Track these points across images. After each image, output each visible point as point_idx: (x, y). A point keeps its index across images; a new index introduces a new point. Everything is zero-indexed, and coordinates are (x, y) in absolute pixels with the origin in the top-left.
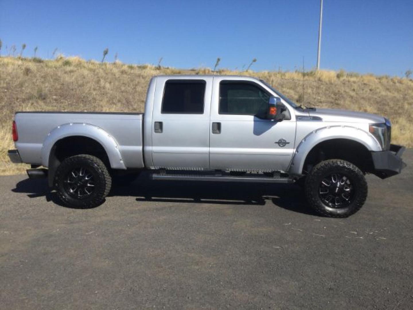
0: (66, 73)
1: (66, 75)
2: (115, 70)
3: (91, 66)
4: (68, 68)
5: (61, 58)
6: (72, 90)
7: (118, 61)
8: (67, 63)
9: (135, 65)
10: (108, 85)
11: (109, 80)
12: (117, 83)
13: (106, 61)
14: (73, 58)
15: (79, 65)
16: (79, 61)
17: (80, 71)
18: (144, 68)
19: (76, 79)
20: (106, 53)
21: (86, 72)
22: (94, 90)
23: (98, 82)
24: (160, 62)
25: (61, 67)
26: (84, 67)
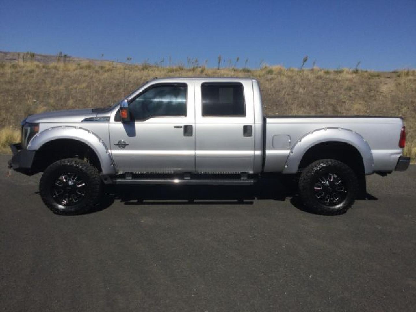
0: (267, 80)
1: (267, 82)
2: (312, 76)
3: (290, 74)
4: (270, 76)
5: (266, 67)
6: (270, 95)
7: (316, 68)
8: (270, 72)
9: (332, 70)
10: (301, 90)
11: (303, 86)
12: (310, 88)
13: (304, 68)
14: (275, 67)
15: (280, 73)
16: (280, 69)
17: (279, 78)
18: (341, 72)
19: (275, 85)
20: (305, 60)
21: (284, 79)
22: (288, 95)
23: (293, 88)
24: (357, 66)
25: (264, 75)
26: (284, 75)
